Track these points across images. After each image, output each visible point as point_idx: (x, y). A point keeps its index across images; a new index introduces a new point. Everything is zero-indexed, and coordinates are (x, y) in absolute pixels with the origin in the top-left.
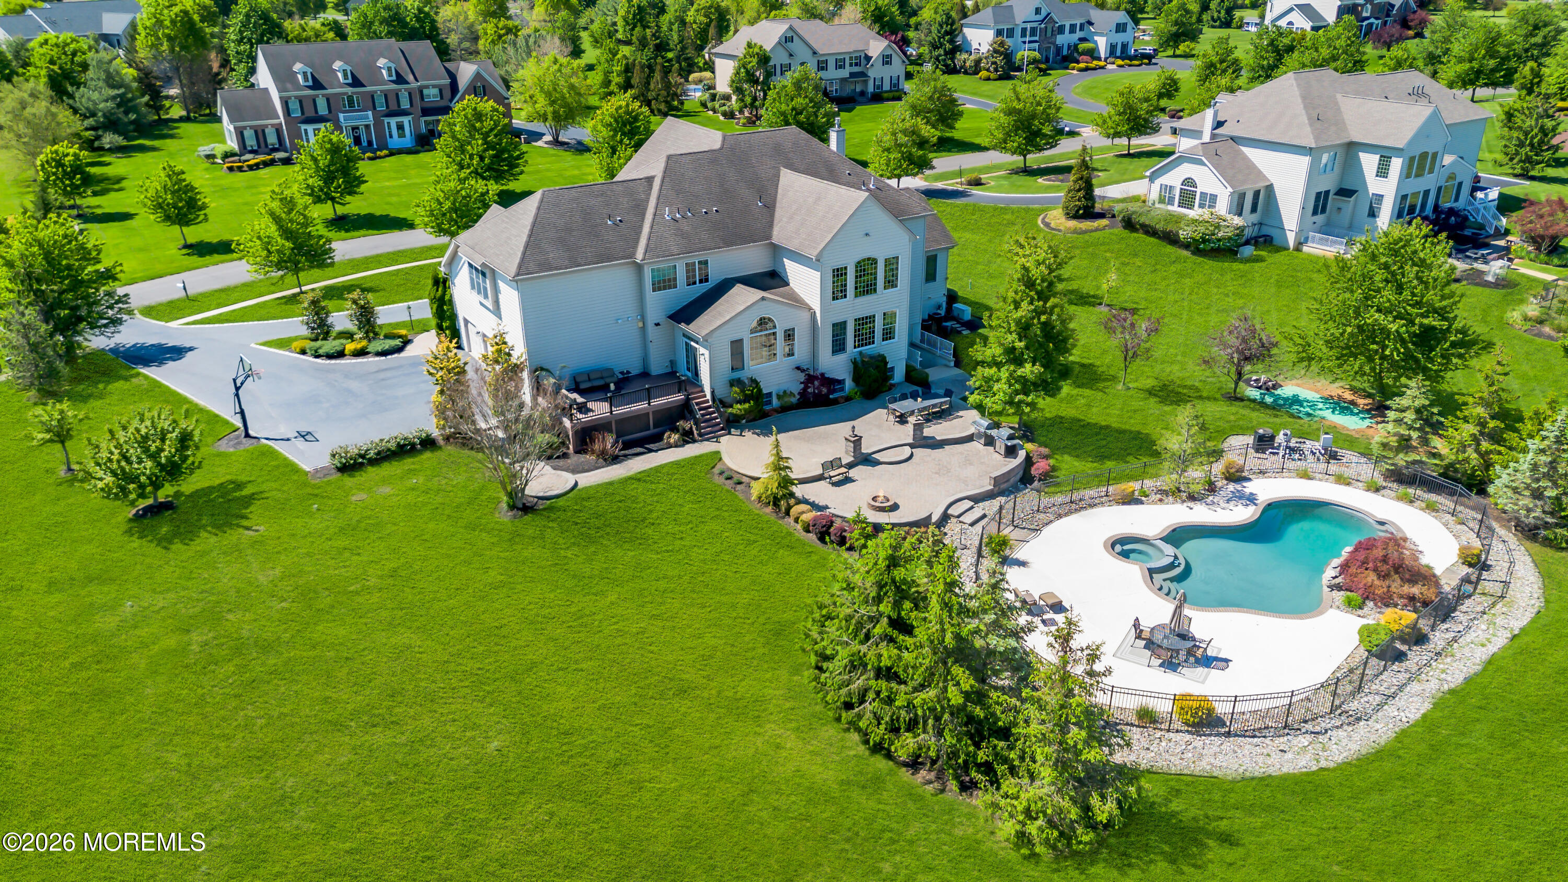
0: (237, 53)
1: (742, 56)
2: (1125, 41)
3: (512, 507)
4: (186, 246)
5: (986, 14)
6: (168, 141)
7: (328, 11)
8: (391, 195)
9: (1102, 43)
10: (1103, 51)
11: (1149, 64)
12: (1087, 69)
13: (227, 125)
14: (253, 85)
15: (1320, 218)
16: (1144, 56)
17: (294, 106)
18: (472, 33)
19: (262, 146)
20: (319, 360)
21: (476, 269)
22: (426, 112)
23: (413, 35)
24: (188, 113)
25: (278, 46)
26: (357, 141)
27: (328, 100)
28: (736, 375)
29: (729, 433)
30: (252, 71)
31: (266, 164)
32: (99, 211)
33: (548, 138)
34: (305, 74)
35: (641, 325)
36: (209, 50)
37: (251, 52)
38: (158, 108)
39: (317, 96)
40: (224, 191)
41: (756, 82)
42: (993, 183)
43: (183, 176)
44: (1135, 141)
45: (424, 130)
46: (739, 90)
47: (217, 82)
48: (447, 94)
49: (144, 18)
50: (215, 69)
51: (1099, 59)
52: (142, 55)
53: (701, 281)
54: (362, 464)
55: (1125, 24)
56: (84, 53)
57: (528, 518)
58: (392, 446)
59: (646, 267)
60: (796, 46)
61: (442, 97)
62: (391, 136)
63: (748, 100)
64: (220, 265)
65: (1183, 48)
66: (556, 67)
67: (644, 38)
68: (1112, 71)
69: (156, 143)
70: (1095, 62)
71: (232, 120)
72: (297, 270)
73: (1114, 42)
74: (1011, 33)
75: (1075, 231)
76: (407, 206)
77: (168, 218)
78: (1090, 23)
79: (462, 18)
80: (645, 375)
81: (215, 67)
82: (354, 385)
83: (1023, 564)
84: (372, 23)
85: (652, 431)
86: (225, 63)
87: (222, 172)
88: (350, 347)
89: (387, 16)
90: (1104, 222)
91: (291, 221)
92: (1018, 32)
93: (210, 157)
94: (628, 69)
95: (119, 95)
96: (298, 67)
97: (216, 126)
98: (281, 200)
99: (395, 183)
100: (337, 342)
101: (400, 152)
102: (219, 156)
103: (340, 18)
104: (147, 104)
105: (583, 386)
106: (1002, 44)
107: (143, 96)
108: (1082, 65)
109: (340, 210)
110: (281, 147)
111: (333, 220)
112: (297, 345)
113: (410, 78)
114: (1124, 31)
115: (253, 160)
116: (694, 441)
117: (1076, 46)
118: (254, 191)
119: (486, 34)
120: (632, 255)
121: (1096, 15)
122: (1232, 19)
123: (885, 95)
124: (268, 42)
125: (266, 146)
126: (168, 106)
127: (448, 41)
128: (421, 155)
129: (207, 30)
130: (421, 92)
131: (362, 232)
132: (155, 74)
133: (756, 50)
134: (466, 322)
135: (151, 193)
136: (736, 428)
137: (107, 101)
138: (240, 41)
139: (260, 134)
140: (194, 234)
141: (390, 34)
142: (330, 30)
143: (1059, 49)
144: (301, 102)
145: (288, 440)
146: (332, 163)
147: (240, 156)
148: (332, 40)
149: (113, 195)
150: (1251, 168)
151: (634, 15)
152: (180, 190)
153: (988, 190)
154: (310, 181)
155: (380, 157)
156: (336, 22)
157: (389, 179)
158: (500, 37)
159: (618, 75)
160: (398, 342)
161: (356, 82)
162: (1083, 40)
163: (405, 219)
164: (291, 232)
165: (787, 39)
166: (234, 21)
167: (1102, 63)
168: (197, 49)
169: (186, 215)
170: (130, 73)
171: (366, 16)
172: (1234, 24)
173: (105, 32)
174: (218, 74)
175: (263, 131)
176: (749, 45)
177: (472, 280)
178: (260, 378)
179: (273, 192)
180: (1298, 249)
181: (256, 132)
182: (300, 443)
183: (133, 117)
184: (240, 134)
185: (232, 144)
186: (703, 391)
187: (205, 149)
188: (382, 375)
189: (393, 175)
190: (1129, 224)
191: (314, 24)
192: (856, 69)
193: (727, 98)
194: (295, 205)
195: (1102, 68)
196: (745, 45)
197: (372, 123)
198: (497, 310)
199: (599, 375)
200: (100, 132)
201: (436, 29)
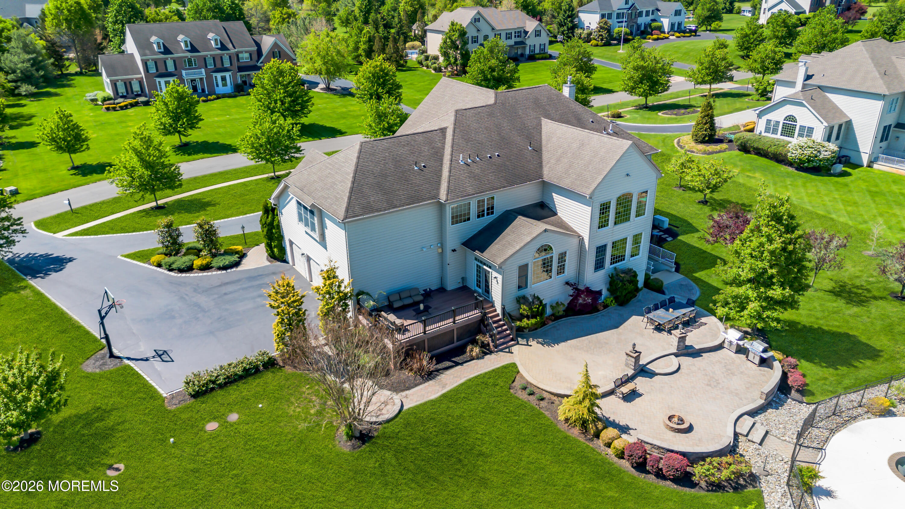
0: (113, 30)
1: (448, 31)
2: (680, 21)
3: (351, 437)
4: (74, 168)
5: (595, 4)
6: (66, 89)
7: (172, 4)
8: (219, 127)
9: (666, 23)
10: (666, 28)
11: (696, 36)
12: (658, 39)
13: (105, 79)
14: (123, 52)
15: (884, 144)
16: (691, 31)
17: (151, 64)
18: (266, 17)
19: (129, 93)
20: (172, 274)
21: (305, 208)
22: (241, 69)
23: (228, 18)
24: (81, 70)
25: (140, 25)
26: (195, 89)
27: (174, 61)
28: (523, 292)
29: (518, 343)
30: (123, 42)
31: (132, 105)
32: (13, 141)
33: (321, 86)
34: (158, 44)
35: (440, 250)
36: (95, 29)
37: (123, 29)
38: (60, 67)
39: (167, 59)
40: (102, 125)
41: (457, 48)
42: (628, 116)
43: (71, 118)
44: (714, 86)
45: (239, 81)
46: (446, 55)
47: (100, 49)
48: (255, 57)
49: (50, 6)
50: (99, 40)
51: (664, 32)
52: (50, 32)
53: (488, 214)
54: (213, 389)
55: (680, 11)
56: (9, 30)
57: (366, 447)
58: (239, 370)
59: (447, 206)
60: (482, 24)
61: (251, 59)
62: (217, 86)
63: (452, 60)
64: (98, 183)
65: (714, 25)
66: (328, 39)
67: (377, 19)
68: (673, 40)
69: (58, 90)
70: (663, 35)
71: (108, 76)
72: (153, 191)
73: (673, 22)
74: (610, 16)
75: (705, 153)
76: (233, 136)
77: (60, 148)
78: (658, 10)
79: (259, 7)
80: (442, 290)
81: (99, 39)
82: (203, 300)
83: (828, 493)
84: (202, 10)
85: (456, 344)
86: (106, 37)
87: (101, 111)
88: (198, 262)
89: (211, 5)
90: (724, 146)
91: (149, 155)
92: (614, 16)
93: (94, 100)
94: (371, 40)
95: (32, 59)
96: (153, 39)
97: (98, 78)
98: (141, 139)
99: (221, 118)
100: (186, 258)
101: (224, 96)
102: (100, 100)
103: (181, 8)
104: (53, 64)
105: (396, 305)
106: (606, 23)
107: (50, 58)
108: (655, 37)
109: (184, 139)
110: (142, 93)
111: (180, 146)
112: (155, 258)
113: (230, 46)
114: (680, 15)
115: (123, 102)
116: (491, 352)
117: (650, 25)
118: (124, 125)
119: (274, 17)
120: (436, 196)
121: (661, 5)
122: (733, 8)
123: (537, 56)
124: (134, 22)
125: (132, 92)
126: (67, 65)
127: (251, 22)
128: (238, 98)
129: (93, 15)
130: (238, 56)
131: (200, 155)
132: (58, 44)
133: (458, 27)
134: (291, 243)
135: (48, 130)
136: (523, 338)
137: (23, 62)
138: (115, 22)
139: (128, 84)
140: (79, 159)
141: (214, 17)
142: (175, 15)
143: (639, 26)
144: (156, 63)
145: (147, 360)
146: (178, 107)
147: (115, 100)
148: (177, 21)
149: (24, 128)
150: (835, 108)
151: (366, 6)
152: (69, 127)
153: (627, 120)
154: (163, 120)
155: (210, 100)
156: (178, 10)
157: (218, 116)
158: (284, 19)
159: (364, 44)
160: (235, 258)
161: (194, 49)
162: (654, 20)
163: (230, 145)
164: (149, 163)
165: (476, 20)
166: (111, 9)
167: (667, 35)
168: (87, 27)
169: (73, 146)
170: (40, 43)
171: (198, 6)
172: (734, 11)
173: (27, 16)
174: (101, 44)
175: (130, 83)
176: (453, 24)
177: (300, 214)
178: (122, 307)
179: (135, 133)
180: (869, 166)
181: (125, 83)
182: (157, 364)
183: (42, 73)
184: (114, 85)
185: (109, 92)
186: (493, 306)
187: (90, 95)
188: (224, 290)
189: (219, 112)
190: (745, 148)
191: (165, 11)
192: (518, 39)
193: (436, 58)
194: (152, 142)
195: (667, 38)
196: (450, 24)
197: (204, 77)
198: (323, 241)
199: (407, 294)
200: (19, 84)
201: (243, 14)
